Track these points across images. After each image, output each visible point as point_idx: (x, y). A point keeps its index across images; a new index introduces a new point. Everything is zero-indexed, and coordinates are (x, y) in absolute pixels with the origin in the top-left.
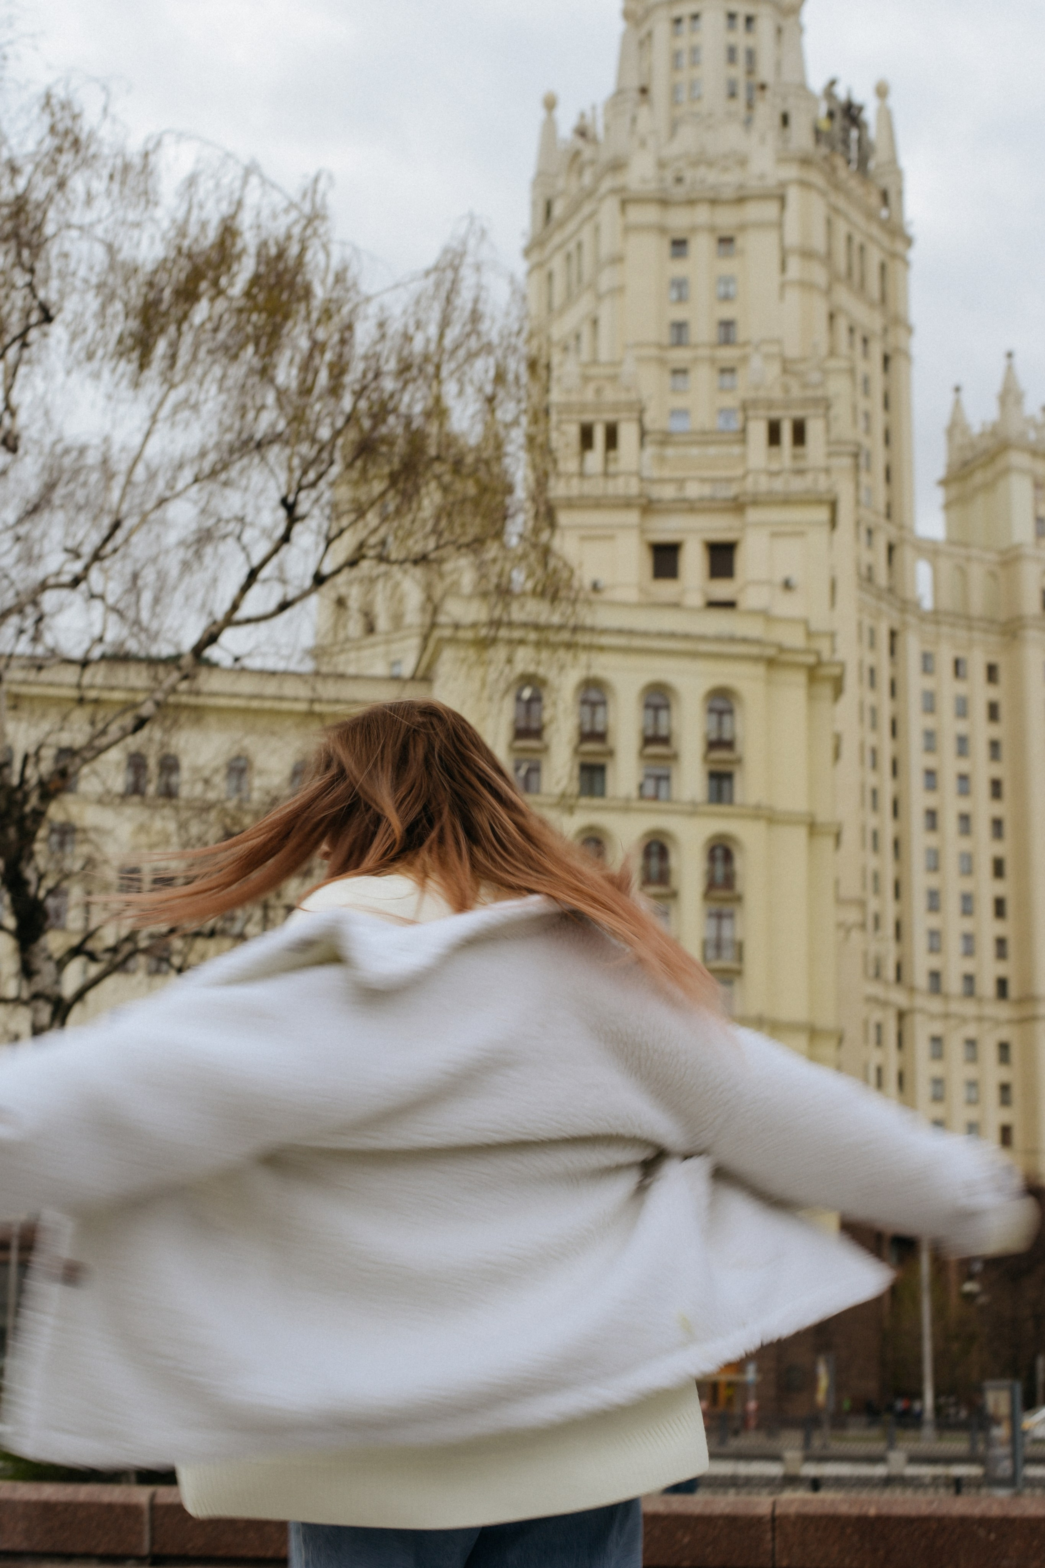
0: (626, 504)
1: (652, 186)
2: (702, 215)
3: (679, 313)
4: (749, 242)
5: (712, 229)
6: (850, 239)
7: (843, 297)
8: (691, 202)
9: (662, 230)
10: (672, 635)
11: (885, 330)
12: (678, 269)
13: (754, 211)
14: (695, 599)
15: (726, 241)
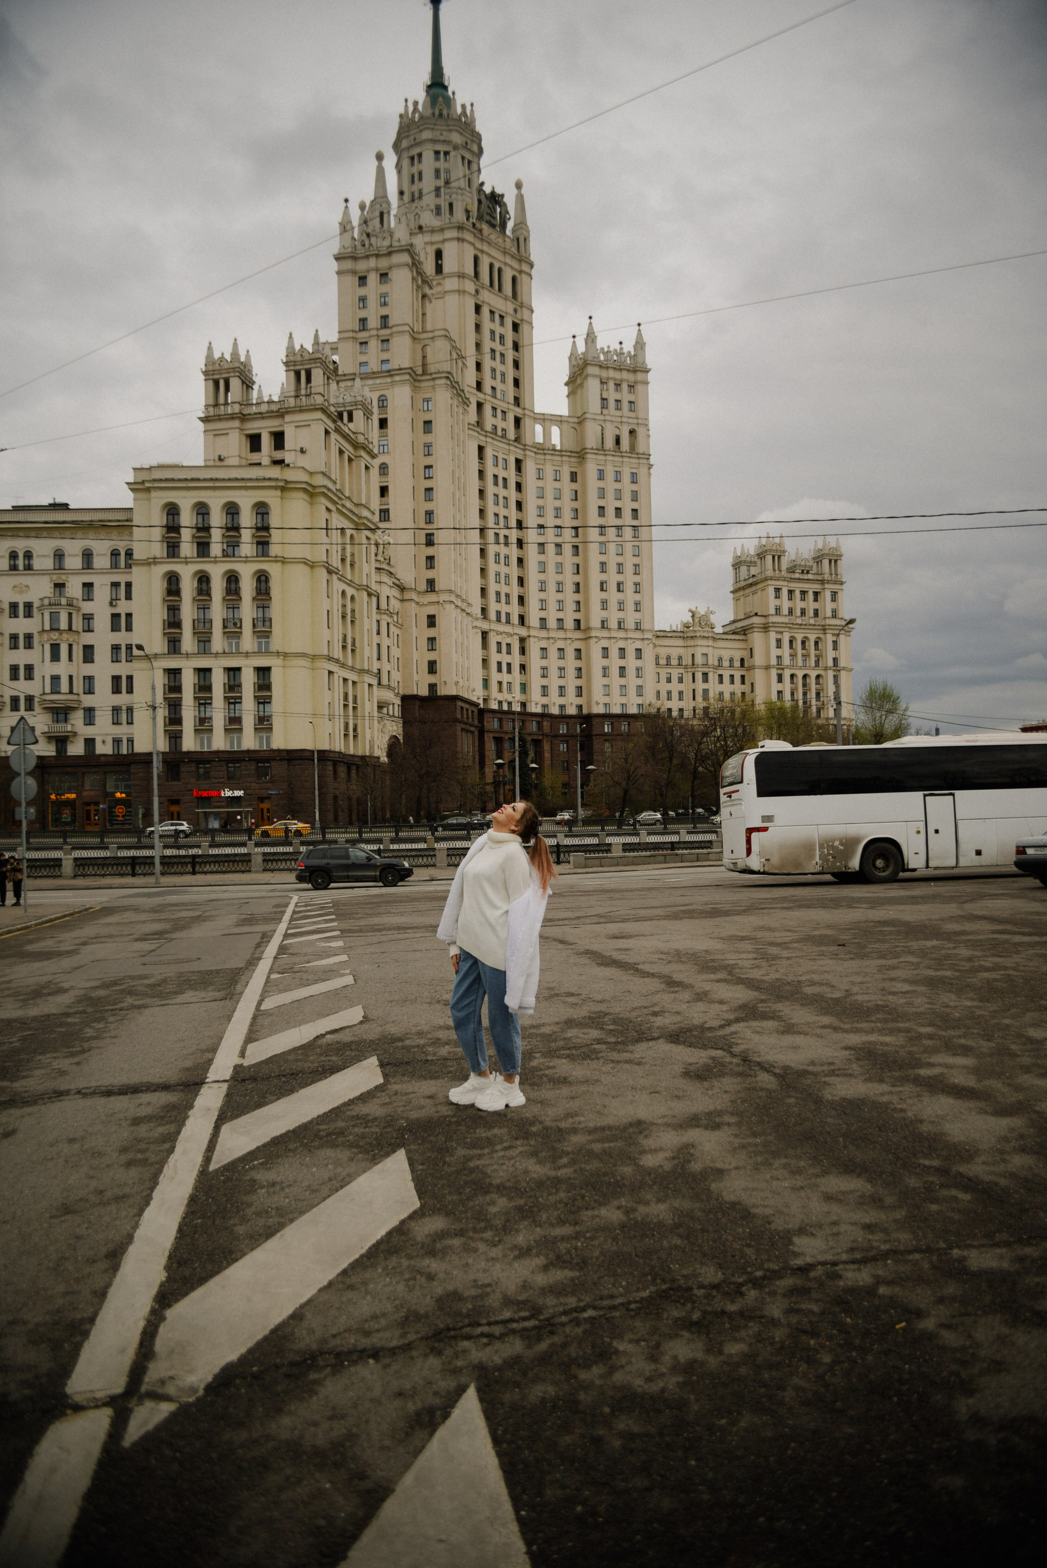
0: (232, 417)
1: (350, 250)
2: (372, 263)
3: (362, 314)
4: (394, 275)
5: (377, 270)
6: (491, 266)
7: (487, 296)
8: (367, 257)
9: (354, 272)
10: (236, 479)
11: (515, 311)
12: (362, 292)
13: (397, 259)
14: (266, 461)
15: (384, 276)
